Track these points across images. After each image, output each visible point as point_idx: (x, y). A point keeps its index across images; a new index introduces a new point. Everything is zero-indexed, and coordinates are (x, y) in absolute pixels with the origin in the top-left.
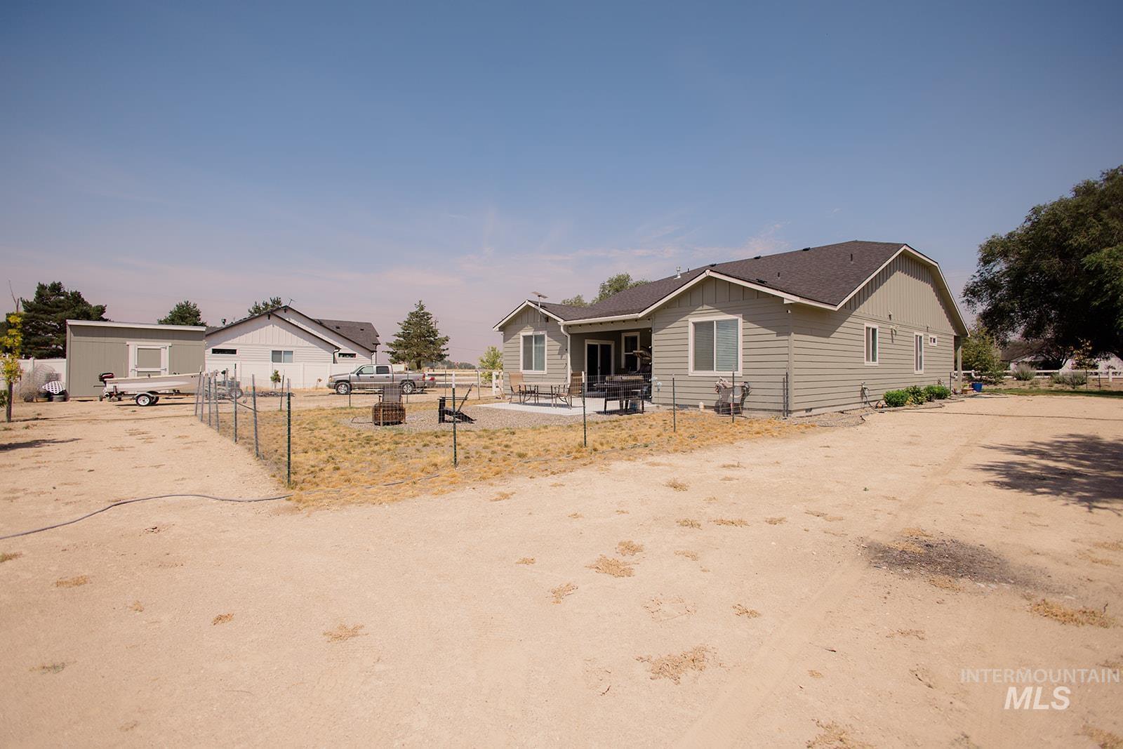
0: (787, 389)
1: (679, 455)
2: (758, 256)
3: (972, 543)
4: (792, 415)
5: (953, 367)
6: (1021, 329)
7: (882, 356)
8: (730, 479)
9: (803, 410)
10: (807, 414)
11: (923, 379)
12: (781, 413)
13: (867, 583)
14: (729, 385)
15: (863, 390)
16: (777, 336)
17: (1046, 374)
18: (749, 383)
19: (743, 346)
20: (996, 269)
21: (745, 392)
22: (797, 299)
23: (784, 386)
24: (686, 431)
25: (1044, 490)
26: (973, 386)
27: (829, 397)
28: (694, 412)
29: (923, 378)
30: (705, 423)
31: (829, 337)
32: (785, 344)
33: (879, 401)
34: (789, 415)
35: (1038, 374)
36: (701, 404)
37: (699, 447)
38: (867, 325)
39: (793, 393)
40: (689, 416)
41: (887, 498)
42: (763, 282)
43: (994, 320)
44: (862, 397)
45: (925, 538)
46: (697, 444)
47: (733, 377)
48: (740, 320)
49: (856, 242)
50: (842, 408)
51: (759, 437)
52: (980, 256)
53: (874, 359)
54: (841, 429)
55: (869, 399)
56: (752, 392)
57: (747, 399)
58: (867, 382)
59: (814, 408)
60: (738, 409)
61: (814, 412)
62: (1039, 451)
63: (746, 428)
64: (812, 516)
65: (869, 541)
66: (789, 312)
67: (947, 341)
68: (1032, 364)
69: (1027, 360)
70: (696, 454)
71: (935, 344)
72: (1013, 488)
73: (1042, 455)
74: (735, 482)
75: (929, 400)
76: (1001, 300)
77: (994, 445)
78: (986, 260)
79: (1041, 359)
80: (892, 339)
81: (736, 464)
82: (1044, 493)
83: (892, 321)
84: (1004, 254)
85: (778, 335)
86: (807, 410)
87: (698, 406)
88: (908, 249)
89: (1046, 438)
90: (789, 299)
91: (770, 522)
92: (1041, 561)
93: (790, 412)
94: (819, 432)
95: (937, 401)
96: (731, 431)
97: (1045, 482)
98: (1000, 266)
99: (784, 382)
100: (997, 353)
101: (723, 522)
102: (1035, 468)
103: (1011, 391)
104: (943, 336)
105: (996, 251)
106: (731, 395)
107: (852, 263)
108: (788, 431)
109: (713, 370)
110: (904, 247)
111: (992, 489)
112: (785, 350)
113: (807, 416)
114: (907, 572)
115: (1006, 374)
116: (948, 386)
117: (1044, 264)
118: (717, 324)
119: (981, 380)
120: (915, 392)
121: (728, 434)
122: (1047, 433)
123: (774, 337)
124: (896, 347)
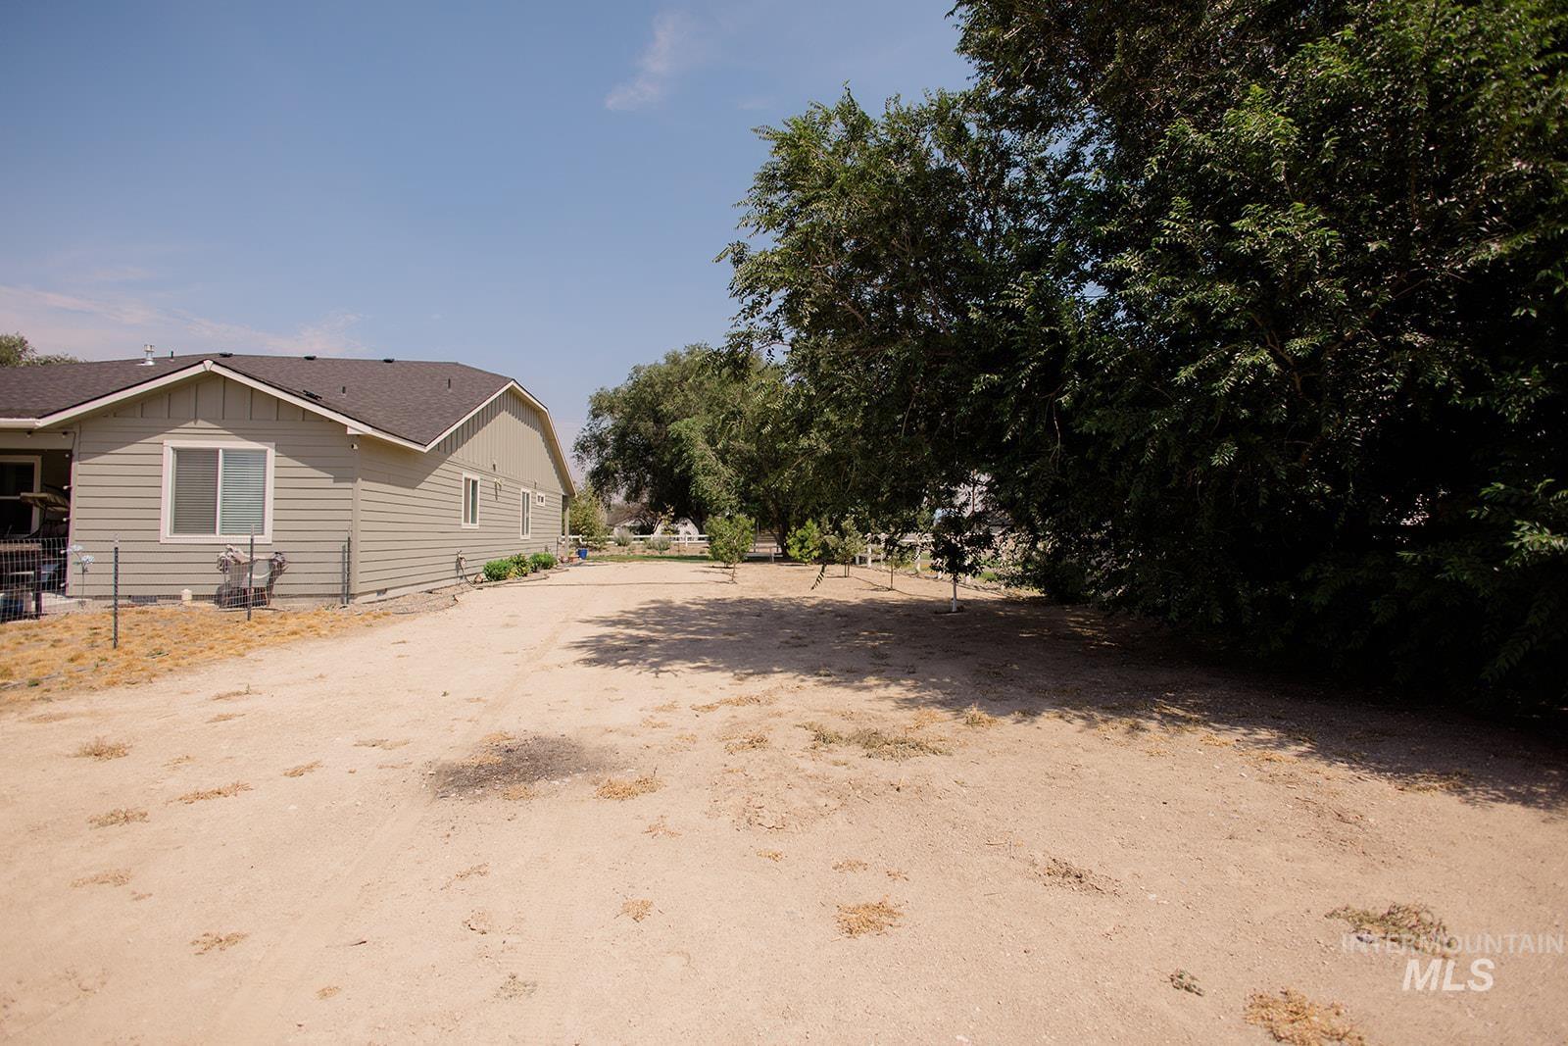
0: (348, 562)
1: (121, 691)
2: (312, 355)
3: (553, 736)
4: (356, 601)
5: (561, 531)
6: (623, 491)
7: (485, 516)
8: (226, 718)
9: (372, 592)
10: (380, 598)
11: (530, 546)
12: (339, 599)
13: (427, 824)
14: (244, 557)
15: (459, 560)
16: (335, 482)
17: (641, 539)
18: (285, 555)
19: (275, 493)
20: (603, 425)
21: (277, 568)
22: (368, 431)
23: (344, 558)
24: (143, 644)
25: (625, 661)
26: (579, 553)
27: (413, 571)
28: (169, 607)
29: (529, 544)
30: (192, 626)
31: (414, 488)
32: (348, 494)
33: (478, 574)
34: (351, 601)
35: (635, 539)
36: (187, 593)
37: (170, 670)
38: (466, 475)
39: (358, 567)
40: (157, 617)
41: (469, 700)
42: (316, 397)
43: (601, 478)
44: (457, 570)
45: (506, 742)
46: (169, 663)
47: (252, 545)
48: (271, 453)
49: (457, 364)
50: (430, 587)
51: (295, 640)
52: (589, 408)
53: (474, 521)
54: (425, 614)
55: (466, 572)
56: (288, 568)
57: (280, 579)
58: (464, 550)
59: (392, 588)
60: (261, 597)
61: (390, 594)
62: (625, 620)
63: (273, 627)
64: (364, 747)
65: (439, 764)
66: (355, 447)
67: (554, 500)
68: (631, 529)
69: (628, 524)
70: (161, 684)
71: (543, 504)
72: (600, 664)
73: (629, 624)
74: (237, 720)
75: (535, 571)
76: (607, 459)
77: (589, 619)
78: (596, 414)
79: (639, 524)
80: (496, 495)
81: (244, 690)
82: (625, 664)
83: (497, 473)
84: (611, 409)
85: (336, 480)
86: (379, 592)
87: (179, 597)
88: (515, 385)
89: (633, 607)
90: (355, 428)
91: (293, 775)
92: (613, 738)
93: (353, 596)
94: (394, 623)
95: (543, 571)
96: (243, 636)
97: (626, 652)
98: (607, 422)
99: (344, 552)
100: (602, 516)
101: (199, 796)
102: (622, 639)
103: (612, 558)
104: (551, 495)
105: (604, 405)
106: (248, 575)
107: (450, 391)
108: (345, 625)
109: (215, 533)
110: (512, 383)
111: (580, 667)
112: (347, 504)
113: (380, 601)
114: (479, 792)
115: (609, 540)
116: (554, 553)
117: (642, 426)
118: (225, 456)
119: (587, 546)
120: (520, 562)
121: (236, 641)
122: (633, 600)
123: (330, 483)
124: (501, 506)
